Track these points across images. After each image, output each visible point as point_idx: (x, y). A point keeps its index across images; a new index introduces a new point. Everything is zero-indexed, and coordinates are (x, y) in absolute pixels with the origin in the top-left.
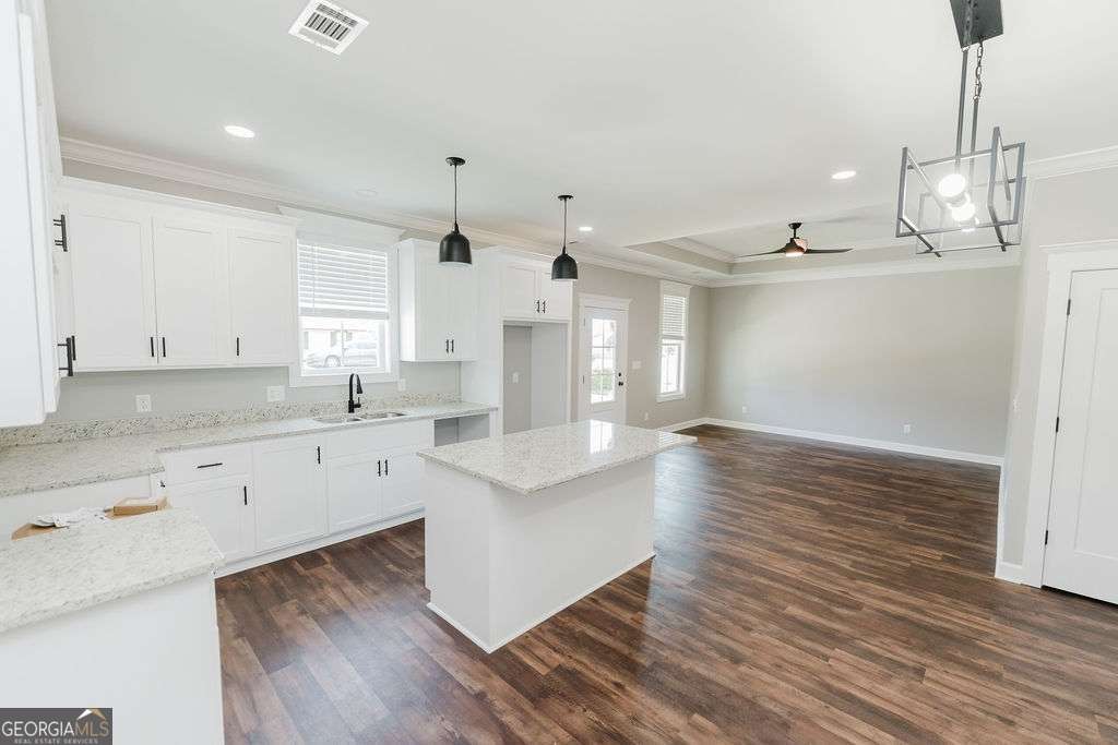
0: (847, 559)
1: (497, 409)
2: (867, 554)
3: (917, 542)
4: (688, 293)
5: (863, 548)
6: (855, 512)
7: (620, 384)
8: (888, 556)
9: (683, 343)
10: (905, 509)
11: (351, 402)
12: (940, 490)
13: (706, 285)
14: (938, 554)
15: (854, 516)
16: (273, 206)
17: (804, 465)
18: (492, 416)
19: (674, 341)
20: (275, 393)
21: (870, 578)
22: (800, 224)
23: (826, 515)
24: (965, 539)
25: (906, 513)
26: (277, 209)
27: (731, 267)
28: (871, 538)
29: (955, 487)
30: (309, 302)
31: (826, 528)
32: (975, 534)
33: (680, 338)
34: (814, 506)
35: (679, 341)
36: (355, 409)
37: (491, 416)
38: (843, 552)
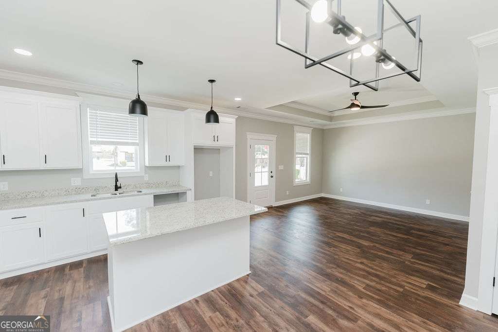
0: (364, 283)
1: (191, 189)
2: (377, 280)
3: (414, 273)
4: (311, 132)
5: (377, 276)
6: (381, 250)
7: (272, 177)
8: (390, 282)
9: (308, 157)
10: (414, 250)
11: (116, 186)
12: (441, 239)
13: (321, 127)
14: (424, 283)
15: (380, 254)
16: (73, 93)
17: (364, 220)
18: (189, 193)
19: (304, 156)
20: (76, 181)
21: (373, 298)
22: (358, 93)
23: (364, 252)
24: (446, 273)
25: (413, 253)
26: (76, 94)
27: (331, 119)
28: (385, 269)
29: (451, 237)
30: (94, 137)
31: (359, 261)
32: (454, 270)
33: (307, 154)
34: (359, 246)
35: (306, 156)
36: (119, 189)
37: (187, 193)
38: (364, 278)
